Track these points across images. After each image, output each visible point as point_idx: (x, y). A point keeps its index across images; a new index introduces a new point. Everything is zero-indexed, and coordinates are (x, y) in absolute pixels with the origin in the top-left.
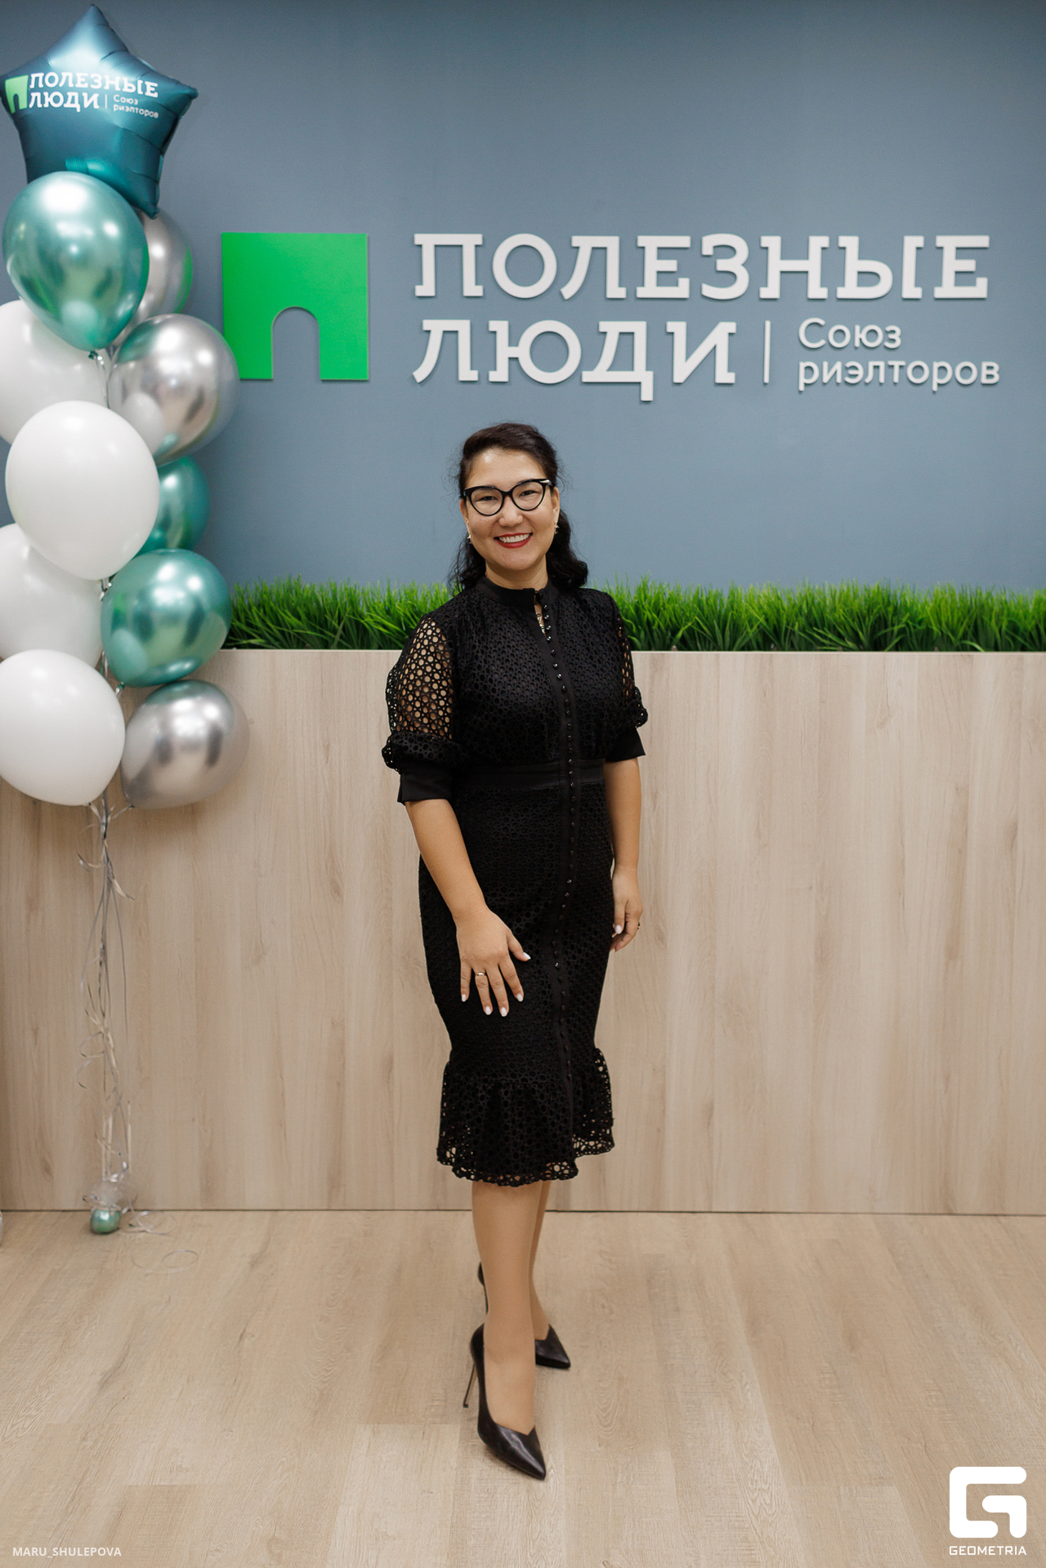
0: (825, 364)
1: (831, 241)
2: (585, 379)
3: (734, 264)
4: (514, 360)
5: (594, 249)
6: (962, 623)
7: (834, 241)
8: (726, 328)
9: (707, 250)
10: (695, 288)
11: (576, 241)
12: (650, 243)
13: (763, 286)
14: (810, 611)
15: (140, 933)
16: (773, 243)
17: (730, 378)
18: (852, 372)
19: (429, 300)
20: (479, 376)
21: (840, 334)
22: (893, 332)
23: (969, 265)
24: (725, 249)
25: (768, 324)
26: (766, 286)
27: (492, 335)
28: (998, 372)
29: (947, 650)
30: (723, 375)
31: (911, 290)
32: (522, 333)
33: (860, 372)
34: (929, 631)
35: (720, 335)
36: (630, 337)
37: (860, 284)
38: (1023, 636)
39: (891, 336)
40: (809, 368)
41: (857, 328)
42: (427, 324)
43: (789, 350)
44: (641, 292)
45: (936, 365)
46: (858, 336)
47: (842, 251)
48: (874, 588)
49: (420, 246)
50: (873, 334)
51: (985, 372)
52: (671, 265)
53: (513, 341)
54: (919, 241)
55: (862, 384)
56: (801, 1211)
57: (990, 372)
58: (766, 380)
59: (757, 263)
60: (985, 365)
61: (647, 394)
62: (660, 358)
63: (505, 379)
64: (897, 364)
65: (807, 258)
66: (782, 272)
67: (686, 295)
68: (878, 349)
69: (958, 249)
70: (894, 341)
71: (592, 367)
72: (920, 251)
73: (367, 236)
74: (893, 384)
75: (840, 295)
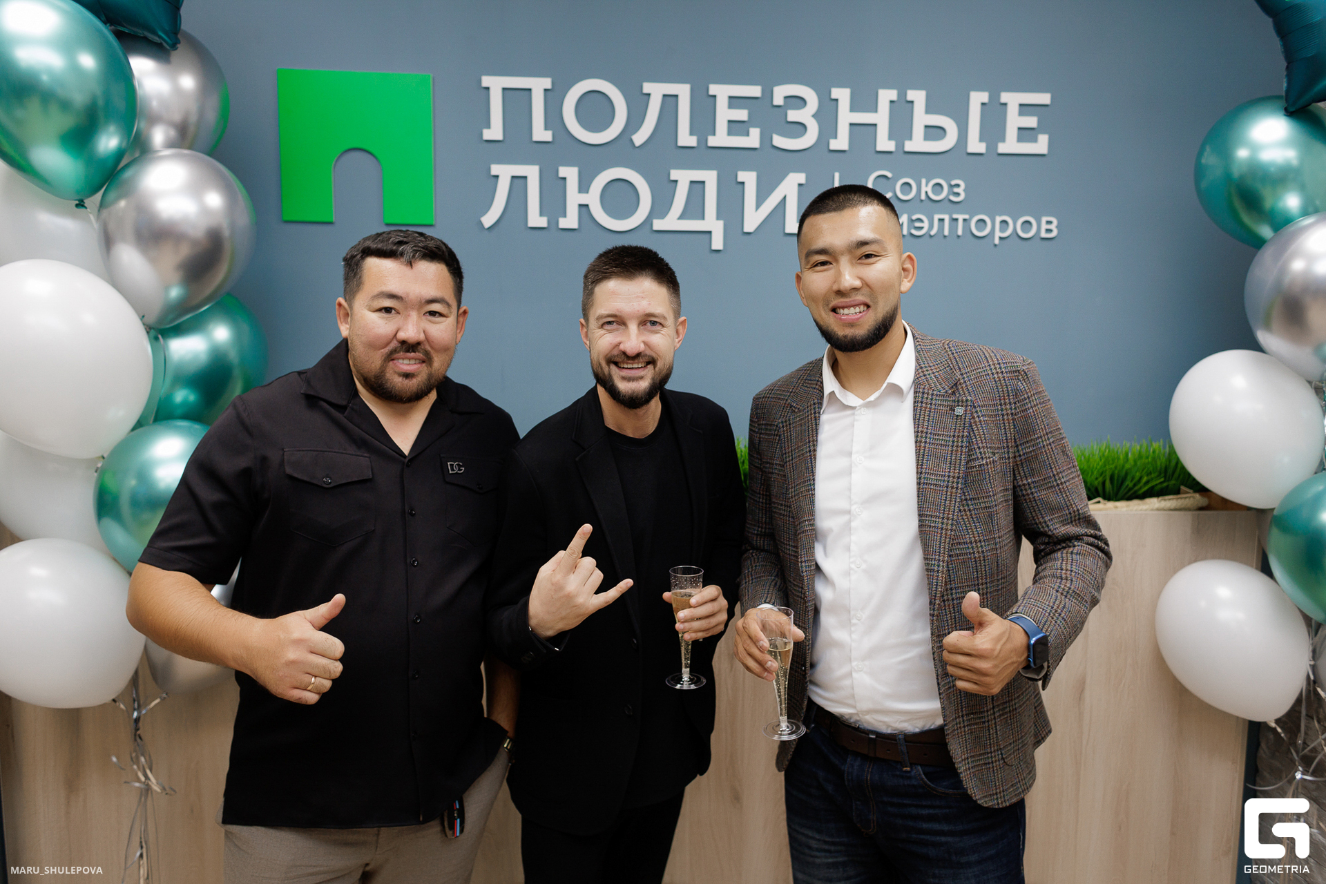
1: (899, 95)
2: (656, 227)
3: (804, 115)
4: (584, 206)
5: (665, 96)
7: (902, 95)
8: (796, 179)
10: (766, 138)
11: (648, 87)
12: (722, 92)
13: (833, 138)
18: (918, 224)
19: (498, 144)
20: (549, 222)
21: (907, 187)
22: (958, 186)
23: (1032, 122)
24: (794, 100)
25: (837, 175)
26: (836, 138)
27: (562, 181)
28: (1057, 227)
31: (975, 145)
32: (593, 180)
33: (926, 225)
35: (789, 186)
36: (701, 185)
37: (927, 137)
39: (956, 190)
41: (924, 181)
42: (496, 169)
44: (713, 141)
45: (998, 219)
46: (924, 189)
47: (910, 105)
49: (488, 88)
50: (938, 188)
51: (1044, 226)
52: (742, 115)
53: (584, 187)
54: (984, 97)
55: (927, 237)
57: (1049, 227)
59: (827, 114)
60: (1044, 219)
61: (717, 243)
62: (731, 207)
63: (575, 226)
64: (961, 217)
65: (876, 111)
66: (851, 124)
67: (756, 144)
68: (942, 203)
69: (1021, 105)
70: (958, 194)
71: (663, 215)
72: (984, 107)
73: (432, 76)
74: (956, 236)
75: (907, 149)
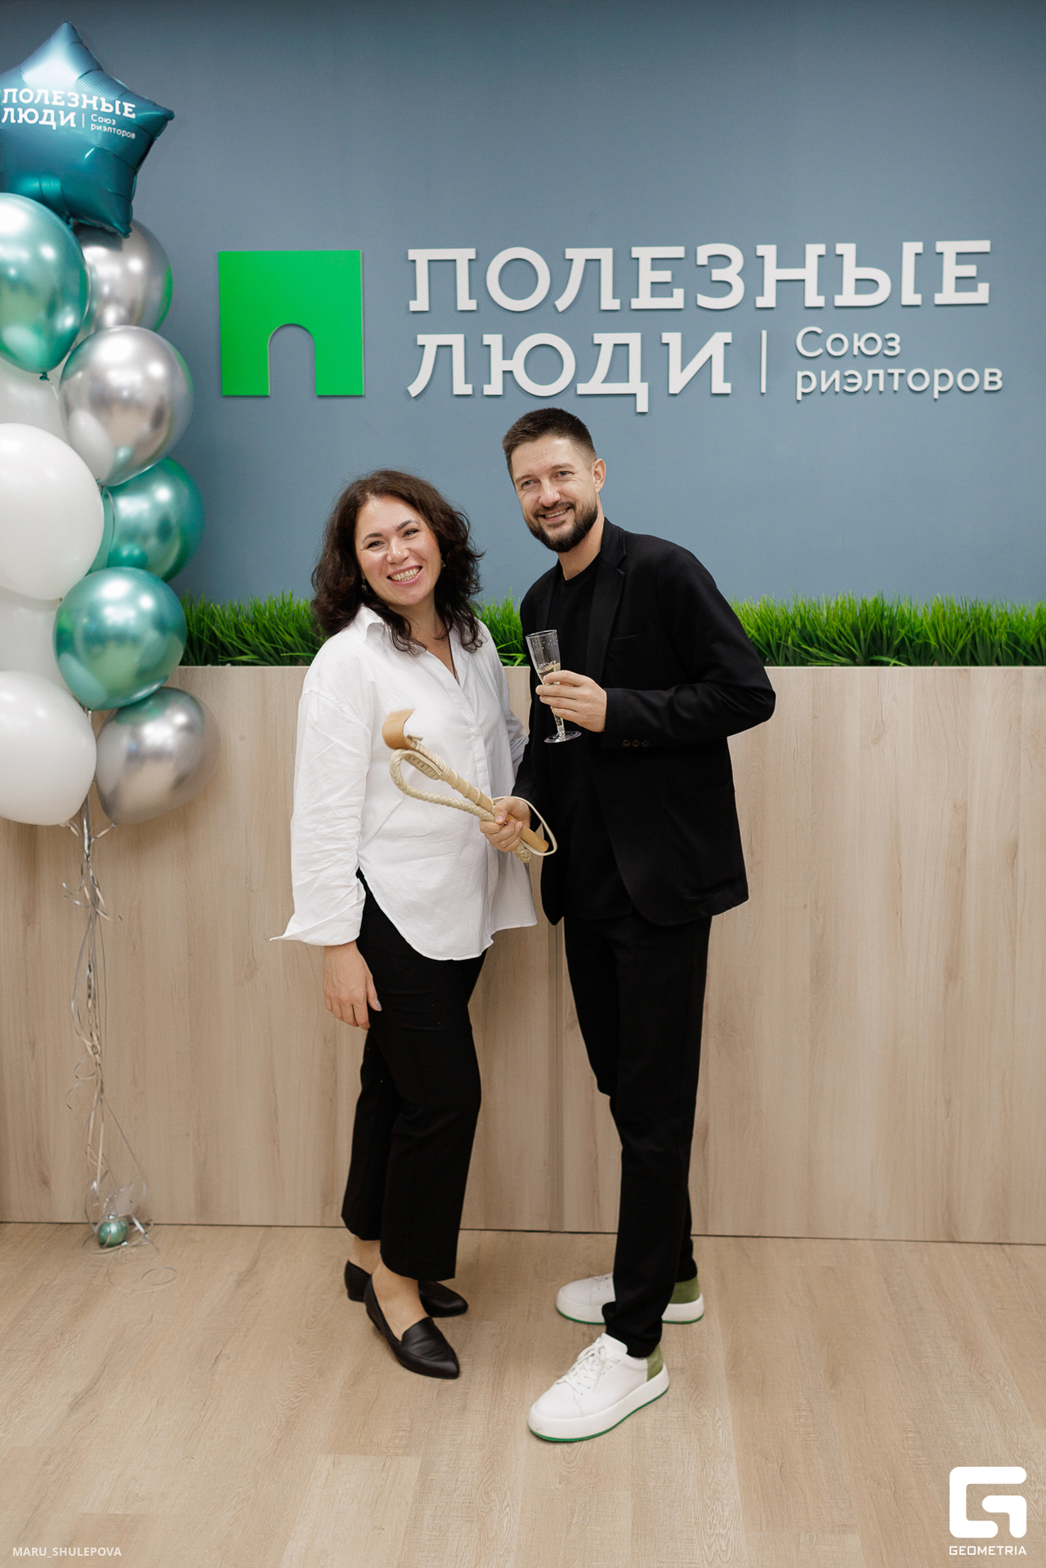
0: (823, 373)
1: (827, 249)
2: (579, 392)
3: (729, 274)
4: (508, 373)
5: (587, 260)
6: (962, 636)
7: (831, 249)
8: (723, 337)
10: (690, 298)
11: (570, 253)
12: (644, 254)
13: (759, 295)
14: (804, 626)
15: (134, 947)
16: (768, 251)
17: (726, 388)
18: (850, 380)
19: (424, 315)
20: (474, 389)
21: (839, 343)
22: (893, 339)
23: (970, 270)
24: (720, 259)
25: (764, 333)
26: (763, 295)
27: (487, 349)
28: (1001, 379)
29: (946, 664)
30: (720, 385)
31: (910, 297)
32: (517, 346)
33: (859, 381)
34: (927, 645)
35: (715, 346)
36: (626, 348)
37: (858, 291)
38: (1024, 649)
39: (891, 344)
40: (807, 377)
41: (856, 336)
42: (422, 339)
43: (784, 359)
44: (636, 304)
45: (937, 372)
46: (856, 344)
47: (840, 258)
48: (870, 601)
49: (414, 261)
50: (872, 342)
51: (987, 379)
52: (665, 276)
53: (508, 354)
54: (918, 247)
55: (861, 393)
56: (799, 1236)
57: (993, 379)
58: (763, 390)
59: (753, 272)
60: (987, 371)
61: (642, 405)
62: (656, 368)
63: (500, 392)
64: (896, 372)
65: (804, 267)
66: (778, 281)
67: (681, 306)
68: (878, 356)
69: (957, 254)
70: (893, 348)
71: (587, 379)
72: (919, 257)
73: (361, 251)
74: (892, 392)
75: (837, 303)
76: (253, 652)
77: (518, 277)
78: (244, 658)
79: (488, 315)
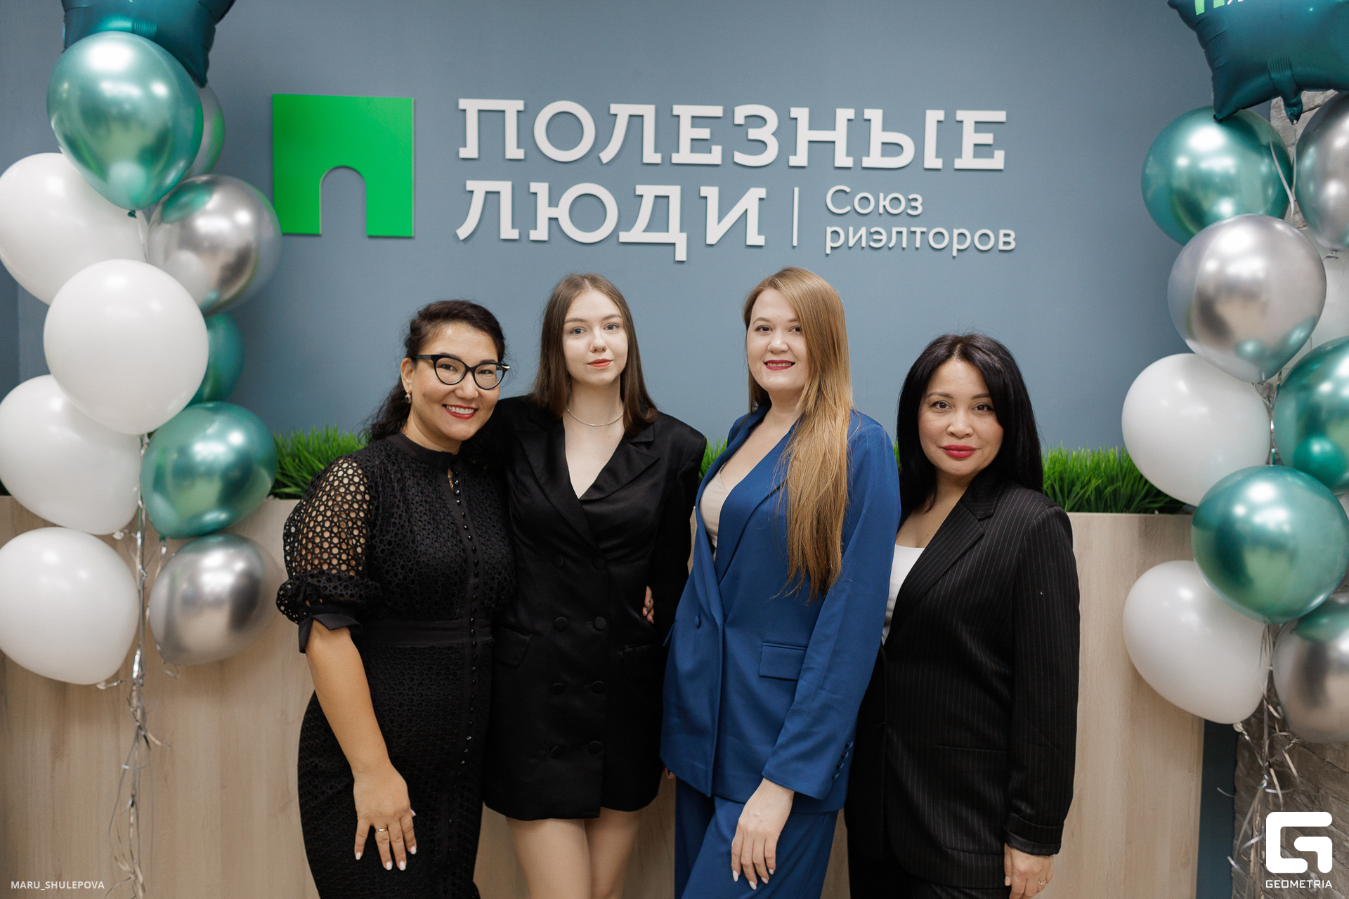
0: (851, 229)
1: (856, 114)
2: (622, 240)
3: (764, 134)
4: (553, 220)
5: (631, 116)
7: (860, 113)
8: (758, 193)
9: (739, 119)
10: (728, 155)
11: (614, 108)
12: (685, 112)
13: (792, 155)
17: (760, 241)
18: (876, 237)
19: (472, 162)
20: (520, 234)
21: (865, 201)
22: (916, 200)
23: (987, 138)
24: (755, 119)
25: (796, 190)
26: (795, 154)
27: (533, 196)
28: (1014, 239)
30: (754, 237)
31: (932, 161)
32: (561, 196)
33: (884, 237)
35: (751, 200)
36: (665, 200)
37: (884, 154)
39: (913, 204)
40: (836, 232)
41: (882, 195)
42: (470, 185)
43: (816, 216)
44: (676, 158)
45: (956, 232)
46: (882, 203)
47: (868, 122)
49: (464, 111)
50: (896, 202)
51: (1002, 239)
52: (704, 133)
53: (553, 202)
54: (940, 115)
55: (885, 249)
57: (1007, 239)
58: (795, 243)
59: (786, 133)
60: (1002, 232)
61: (681, 254)
63: (545, 238)
64: (919, 230)
65: (835, 130)
66: (810, 142)
67: (718, 162)
68: (901, 215)
69: (976, 122)
70: (916, 208)
71: (629, 227)
72: (940, 124)
73: (412, 100)
74: (914, 249)
75: (865, 165)
76: (297, 485)
77: (564, 129)
78: (287, 490)
79: (535, 164)
